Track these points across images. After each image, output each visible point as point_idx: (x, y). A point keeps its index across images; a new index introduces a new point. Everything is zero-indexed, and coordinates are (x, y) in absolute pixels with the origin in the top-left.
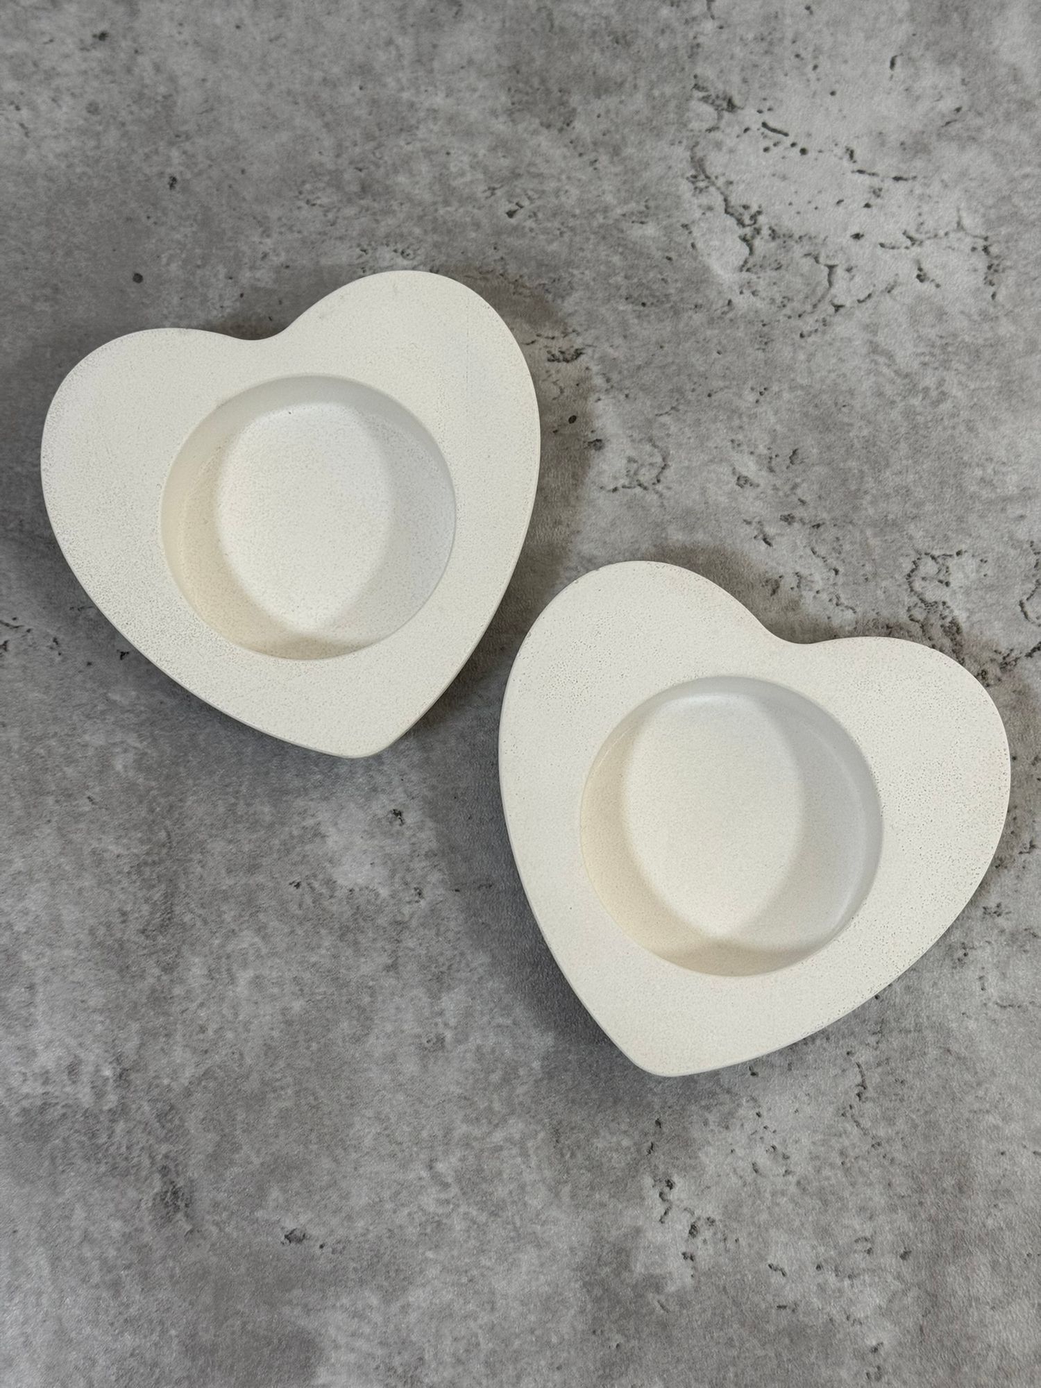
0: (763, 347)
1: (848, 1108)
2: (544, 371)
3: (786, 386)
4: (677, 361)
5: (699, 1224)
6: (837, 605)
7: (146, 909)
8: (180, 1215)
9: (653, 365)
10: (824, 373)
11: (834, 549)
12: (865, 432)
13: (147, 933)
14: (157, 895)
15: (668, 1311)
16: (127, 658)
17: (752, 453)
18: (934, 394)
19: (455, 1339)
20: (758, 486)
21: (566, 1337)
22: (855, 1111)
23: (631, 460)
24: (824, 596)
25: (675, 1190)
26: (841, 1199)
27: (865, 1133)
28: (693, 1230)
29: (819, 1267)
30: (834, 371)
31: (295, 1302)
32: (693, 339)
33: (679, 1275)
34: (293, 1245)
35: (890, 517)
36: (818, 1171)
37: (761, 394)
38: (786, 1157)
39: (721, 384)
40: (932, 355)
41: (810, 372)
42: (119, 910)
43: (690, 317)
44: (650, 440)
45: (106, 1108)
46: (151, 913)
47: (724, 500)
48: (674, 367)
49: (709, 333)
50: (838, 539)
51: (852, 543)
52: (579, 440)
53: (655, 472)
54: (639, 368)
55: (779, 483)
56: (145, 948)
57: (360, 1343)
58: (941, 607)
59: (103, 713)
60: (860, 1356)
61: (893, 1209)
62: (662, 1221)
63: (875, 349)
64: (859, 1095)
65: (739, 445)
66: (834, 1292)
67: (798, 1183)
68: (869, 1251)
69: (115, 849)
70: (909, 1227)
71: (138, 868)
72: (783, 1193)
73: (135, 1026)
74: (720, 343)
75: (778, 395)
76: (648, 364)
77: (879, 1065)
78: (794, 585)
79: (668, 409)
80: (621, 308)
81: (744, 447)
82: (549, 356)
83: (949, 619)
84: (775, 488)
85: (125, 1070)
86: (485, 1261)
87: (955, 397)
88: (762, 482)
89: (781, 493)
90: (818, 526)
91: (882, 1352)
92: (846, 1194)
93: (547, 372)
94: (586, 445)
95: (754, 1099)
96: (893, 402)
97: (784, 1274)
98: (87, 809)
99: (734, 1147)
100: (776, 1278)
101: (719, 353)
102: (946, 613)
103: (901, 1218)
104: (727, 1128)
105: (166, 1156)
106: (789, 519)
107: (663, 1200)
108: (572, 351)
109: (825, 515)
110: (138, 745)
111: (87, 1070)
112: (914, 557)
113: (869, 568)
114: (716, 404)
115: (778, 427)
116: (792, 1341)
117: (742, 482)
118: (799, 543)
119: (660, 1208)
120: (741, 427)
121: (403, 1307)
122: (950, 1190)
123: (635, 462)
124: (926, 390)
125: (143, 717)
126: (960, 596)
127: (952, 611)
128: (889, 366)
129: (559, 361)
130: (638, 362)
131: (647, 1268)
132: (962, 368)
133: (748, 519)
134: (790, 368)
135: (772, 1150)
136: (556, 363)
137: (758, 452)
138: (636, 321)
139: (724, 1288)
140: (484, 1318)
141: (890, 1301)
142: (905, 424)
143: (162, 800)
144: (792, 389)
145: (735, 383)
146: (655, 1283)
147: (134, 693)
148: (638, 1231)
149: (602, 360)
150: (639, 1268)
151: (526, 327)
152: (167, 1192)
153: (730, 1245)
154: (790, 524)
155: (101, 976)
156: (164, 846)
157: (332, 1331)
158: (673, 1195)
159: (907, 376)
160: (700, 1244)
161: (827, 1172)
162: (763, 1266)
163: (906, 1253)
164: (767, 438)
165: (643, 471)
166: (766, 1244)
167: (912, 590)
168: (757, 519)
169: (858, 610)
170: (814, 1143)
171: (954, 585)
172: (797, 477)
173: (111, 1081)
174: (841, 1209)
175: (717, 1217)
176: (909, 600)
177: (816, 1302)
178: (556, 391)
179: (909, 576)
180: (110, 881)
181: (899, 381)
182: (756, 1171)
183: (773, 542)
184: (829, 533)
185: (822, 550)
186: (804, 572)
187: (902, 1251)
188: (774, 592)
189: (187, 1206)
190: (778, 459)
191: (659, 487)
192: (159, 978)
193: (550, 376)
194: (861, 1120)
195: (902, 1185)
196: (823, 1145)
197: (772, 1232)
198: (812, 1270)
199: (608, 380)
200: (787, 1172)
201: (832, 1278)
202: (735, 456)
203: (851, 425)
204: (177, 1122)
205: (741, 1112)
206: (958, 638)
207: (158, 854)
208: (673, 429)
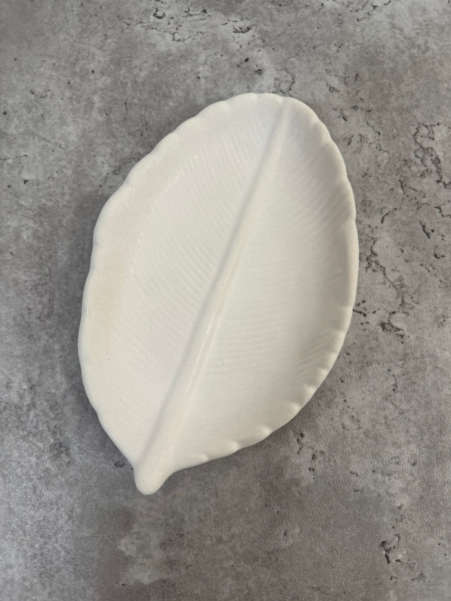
0: (339, 25)
1: (388, 396)
2: (232, 38)
3: (352, 43)
4: (298, 32)
5: (316, 454)
6: (380, 150)
7: (40, 307)
8: (63, 455)
9: (286, 34)
10: (370, 37)
11: (377, 122)
12: (391, 66)
13: (41, 319)
14: (45, 300)
15: (302, 495)
16: (28, 183)
17: (336, 76)
18: (423, 47)
19: (199, 511)
20: (339, 91)
21: (253, 508)
22: (392, 398)
23: (276, 79)
24: (374, 146)
25: (305, 438)
26: (385, 439)
27: (396, 407)
28: (314, 457)
29: (374, 472)
30: (374, 36)
31: (121, 495)
32: (305, 21)
33: (307, 477)
34: (118, 468)
35: (405, 106)
36: (374, 426)
37: (339, 47)
38: (358, 421)
39: (320, 42)
40: (421, 29)
41: (363, 37)
42: (27, 307)
43: (303, 11)
44: (286, 69)
45: (25, 404)
46: (42, 309)
47: (323, 98)
48: (296, 35)
49: (313, 19)
50: (379, 117)
51: (387, 120)
52: (250, 70)
53: (288, 85)
54: (279, 35)
55: (349, 90)
56: (40, 326)
57: (153, 513)
58: (430, 150)
59: (16, 210)
60: (392, 511)
61: (409, 443)
62: (298, 453)
63: (393, 26)
64: (394, 390)
65: (330, 72)
66: (381, 482)
67: (364, 433)
68: (398, 463)
69: (24, 278)
70: (416, 451)
71: (35, 287)
72: (357, 438)
73: (37, 364)
74: (318, 24)
75: (348, 47)
76: (283, 33)
77: (404, 375)
78: (359, 140)
79: (294, 54)
80: (269, 7)
81: (333, 73)
82: (234, 30)
83: (434, 156)
84: (348, 93)
85: (33, 385)
86: (212, 474)
87: (433, 49)
88: (342, 90)
89: (351, 95)
90: (370, 111)
91: (403, 508)
92: (387, 436)
93: (233, 38)
94: (254, 72)
95: (342, 393)
96: (404, 51)
97: (357, 476)
98: (10, 258)
99: (333, 417)
100: (353, 478)
101: (318, 28)
102: (433, 153)
103: (413, 447)
104: (329, 407)
105: (55, 427)
106: (355, 108)
107: (299, 443)
108: (246, 28)
109: (372, 106)
110: (34, 226)
111: (15, 385)
112: (416, 126)
113: (395, 131)
114: (318, 52)
115: (349, 63)
116: (361, 506)
117: (332, 90)
118: (360, 119)
119: (297, 447)
120: (330, 63)
121: (173, 496)
122: (436, 432)
123: (279, 80)
124: (419, 46)
125: (36, 212)
126: (440, 145)
127: (436, 152)
128: (401, 34)
129: (239, 32)
130: (278, 33)
131: (291, 475)
132: (436, 35)
133: (335, 108)
134: (353, 35)
135: (352, 418)
136: (238, 34)
137: (339, 75)
138: (277, 13)
139: (329, 483)
140: (213, 501)
141: (407, 485)
142: (410, 62)
143: (46, 253)
144: (354, 45)
145: (326, 42)
146: (296, 482)
147: (31, 200)
148: (287, 458)
149: (260, 32)
150: (288, 476)
151: (223, 16)
152: (56, 444)
153: (332, 463)
154: (356, 110)
155: (19, 340)
156: (48, 276)
157: (139, 508)
158: (304, 440)
159: (410, 39)
160: (317, 463)
161: (378, 427)
162: (348, 473)
163: (414, 463)
164: (343, 69)
165: (282, 84)
166: (349, 462)
167: (416, 142)
168: (340, 108)
169: (390, 152)
170: (372, 414)
171: (436, 139)
172: (359, 87)
173: (27, 391)
174: (385, 444)
175: (325, 450)
176: (414, 147)
177: (373, 488)
178: (238, 47)
179: (415, 135)
180: (22, 294)
181: (406, 41)
182: (344, 428)
183: (348, 119)
184: (375, 115)
185: (372, 123)
186: (364, 134)
187: (413, 462)
188: (349, 144)
189: (66, 450)
190: (349, 79)
191: (291, 92)
192: (47, 341)
193: (235, 40)
194: (394, 402)
195: (413, 431)
196: (376, 414)
197: (352, 457)
198: (370, 473)
199: (264, 42)
200: (359, 428)
201: (380, 477)
202: (328, 77)
203: (384, 62)
204: (60, 411)
205: (337, 400)
206: (439, 165)
207: (45, 280)
208: (297, 64)
